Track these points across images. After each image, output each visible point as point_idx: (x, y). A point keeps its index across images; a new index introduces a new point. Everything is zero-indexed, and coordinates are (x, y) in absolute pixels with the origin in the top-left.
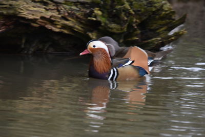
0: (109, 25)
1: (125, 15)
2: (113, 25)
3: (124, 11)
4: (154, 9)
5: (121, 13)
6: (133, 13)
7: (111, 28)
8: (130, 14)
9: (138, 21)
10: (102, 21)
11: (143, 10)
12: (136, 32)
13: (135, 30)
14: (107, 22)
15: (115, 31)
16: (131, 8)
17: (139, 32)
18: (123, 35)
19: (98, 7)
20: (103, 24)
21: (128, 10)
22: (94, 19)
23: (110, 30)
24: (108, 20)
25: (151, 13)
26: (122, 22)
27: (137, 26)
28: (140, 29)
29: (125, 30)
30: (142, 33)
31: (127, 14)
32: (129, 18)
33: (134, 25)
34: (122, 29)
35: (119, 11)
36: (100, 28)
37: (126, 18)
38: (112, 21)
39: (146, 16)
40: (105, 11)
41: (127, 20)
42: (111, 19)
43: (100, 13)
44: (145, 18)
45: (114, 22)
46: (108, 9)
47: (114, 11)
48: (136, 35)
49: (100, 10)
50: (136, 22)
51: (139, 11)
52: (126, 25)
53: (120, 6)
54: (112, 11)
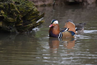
0: (8, 18)
1: (16, 13)
2: (10, 18)
3: (15, 11)
4: (29, 11)
5: (14, 13)
6: (19, 12)
7: (9, 20)
8: (18, 13)
9: (22, 16)
10: (4, 16)
11: (24, 11)
12: (21, 22)
13: (20, 21)
14: (7, 17)
15: (11, 21)
16: (18, 10)
17: (22, 21)
18: (15, 23)
19: (2, 10)
20: (5, 18)
21: (17, 11)
22: (1, 16)
23: (9, 21)
24: (7, 16)
25: (28, 13)
26: (14, 17)
27: (21, 18)
28: (23, 20)
29: (16, 20)
30: (24, 22)
31: (17, 13)
32: (18, 15)
33: (20, 18)
34: (14, 20)
35: (13, 12)
36: (4, 20)
37: (16, 15)
38: (10, 17)
39: (25, 14)
40: (6, 12)
41: (16, 16)
42: (9, 16)
43: (3, 12)
44: (25, 15)
45: (11, 17)
46: (7, 11)
47: (10, 12)
48: (21, 23)
49: (3, 11)
50: (21, 17)
51: (22, 11)
52: (16, 18)
53: (13, 9)
54: (9, 12)
